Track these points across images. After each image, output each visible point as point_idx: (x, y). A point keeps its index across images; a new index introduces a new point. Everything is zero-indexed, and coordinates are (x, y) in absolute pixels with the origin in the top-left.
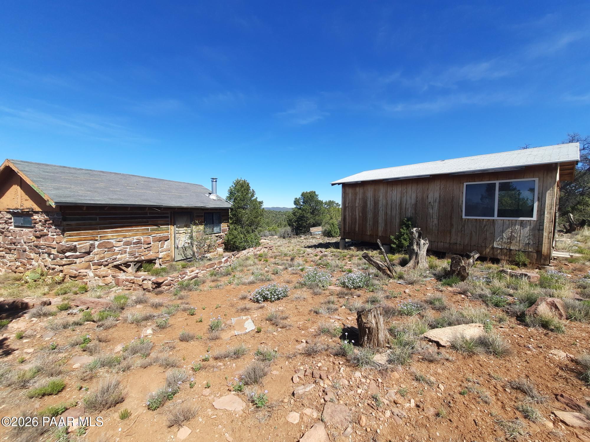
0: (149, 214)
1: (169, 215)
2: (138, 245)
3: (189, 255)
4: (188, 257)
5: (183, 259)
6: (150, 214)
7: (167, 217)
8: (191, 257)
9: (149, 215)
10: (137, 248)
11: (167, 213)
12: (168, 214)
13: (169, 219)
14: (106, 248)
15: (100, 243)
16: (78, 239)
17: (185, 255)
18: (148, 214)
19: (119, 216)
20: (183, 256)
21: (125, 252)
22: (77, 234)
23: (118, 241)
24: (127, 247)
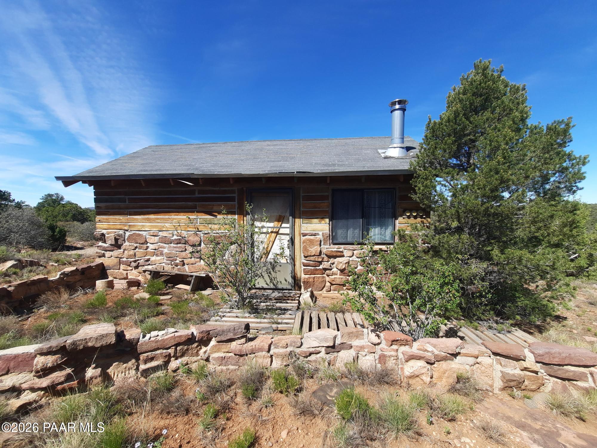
0: (199, 194)
1: (236, 195)
2: (179, 245)
3: (283, 282)
4: (280, 286)
5: (265, 286)
6: (200, 192)
7: (232, 199)
8: (290, 287)
9: (197, 195)
10: (177, 249)
11: (233, 192)
12: (235, 193)
13: (236, 203)
14: (137, 243)
15: (131, 235)
16: (107, 226)
17: (271, 280)
18: (197, 193)
19: (152, 197)
20: (268, 281)
21: (162, 254)
22: (107, 219)
23: (152, 234)
24: (166, 245)
